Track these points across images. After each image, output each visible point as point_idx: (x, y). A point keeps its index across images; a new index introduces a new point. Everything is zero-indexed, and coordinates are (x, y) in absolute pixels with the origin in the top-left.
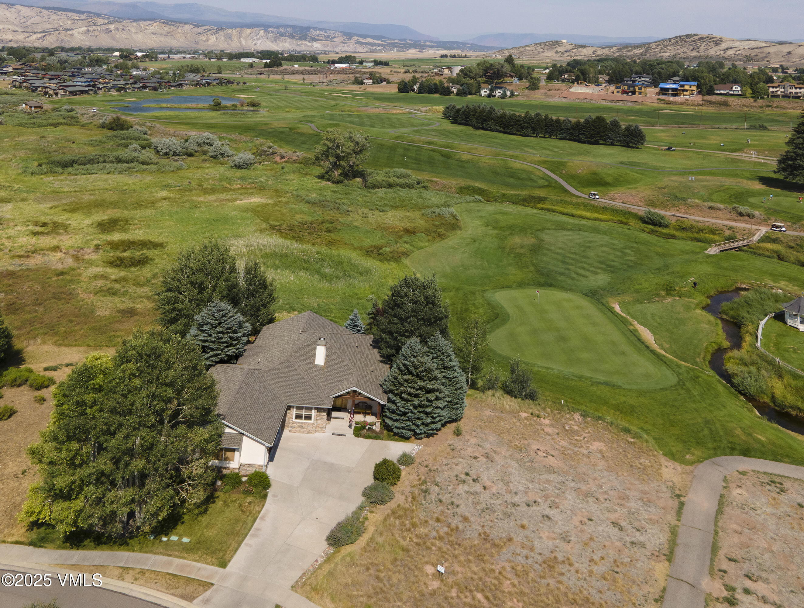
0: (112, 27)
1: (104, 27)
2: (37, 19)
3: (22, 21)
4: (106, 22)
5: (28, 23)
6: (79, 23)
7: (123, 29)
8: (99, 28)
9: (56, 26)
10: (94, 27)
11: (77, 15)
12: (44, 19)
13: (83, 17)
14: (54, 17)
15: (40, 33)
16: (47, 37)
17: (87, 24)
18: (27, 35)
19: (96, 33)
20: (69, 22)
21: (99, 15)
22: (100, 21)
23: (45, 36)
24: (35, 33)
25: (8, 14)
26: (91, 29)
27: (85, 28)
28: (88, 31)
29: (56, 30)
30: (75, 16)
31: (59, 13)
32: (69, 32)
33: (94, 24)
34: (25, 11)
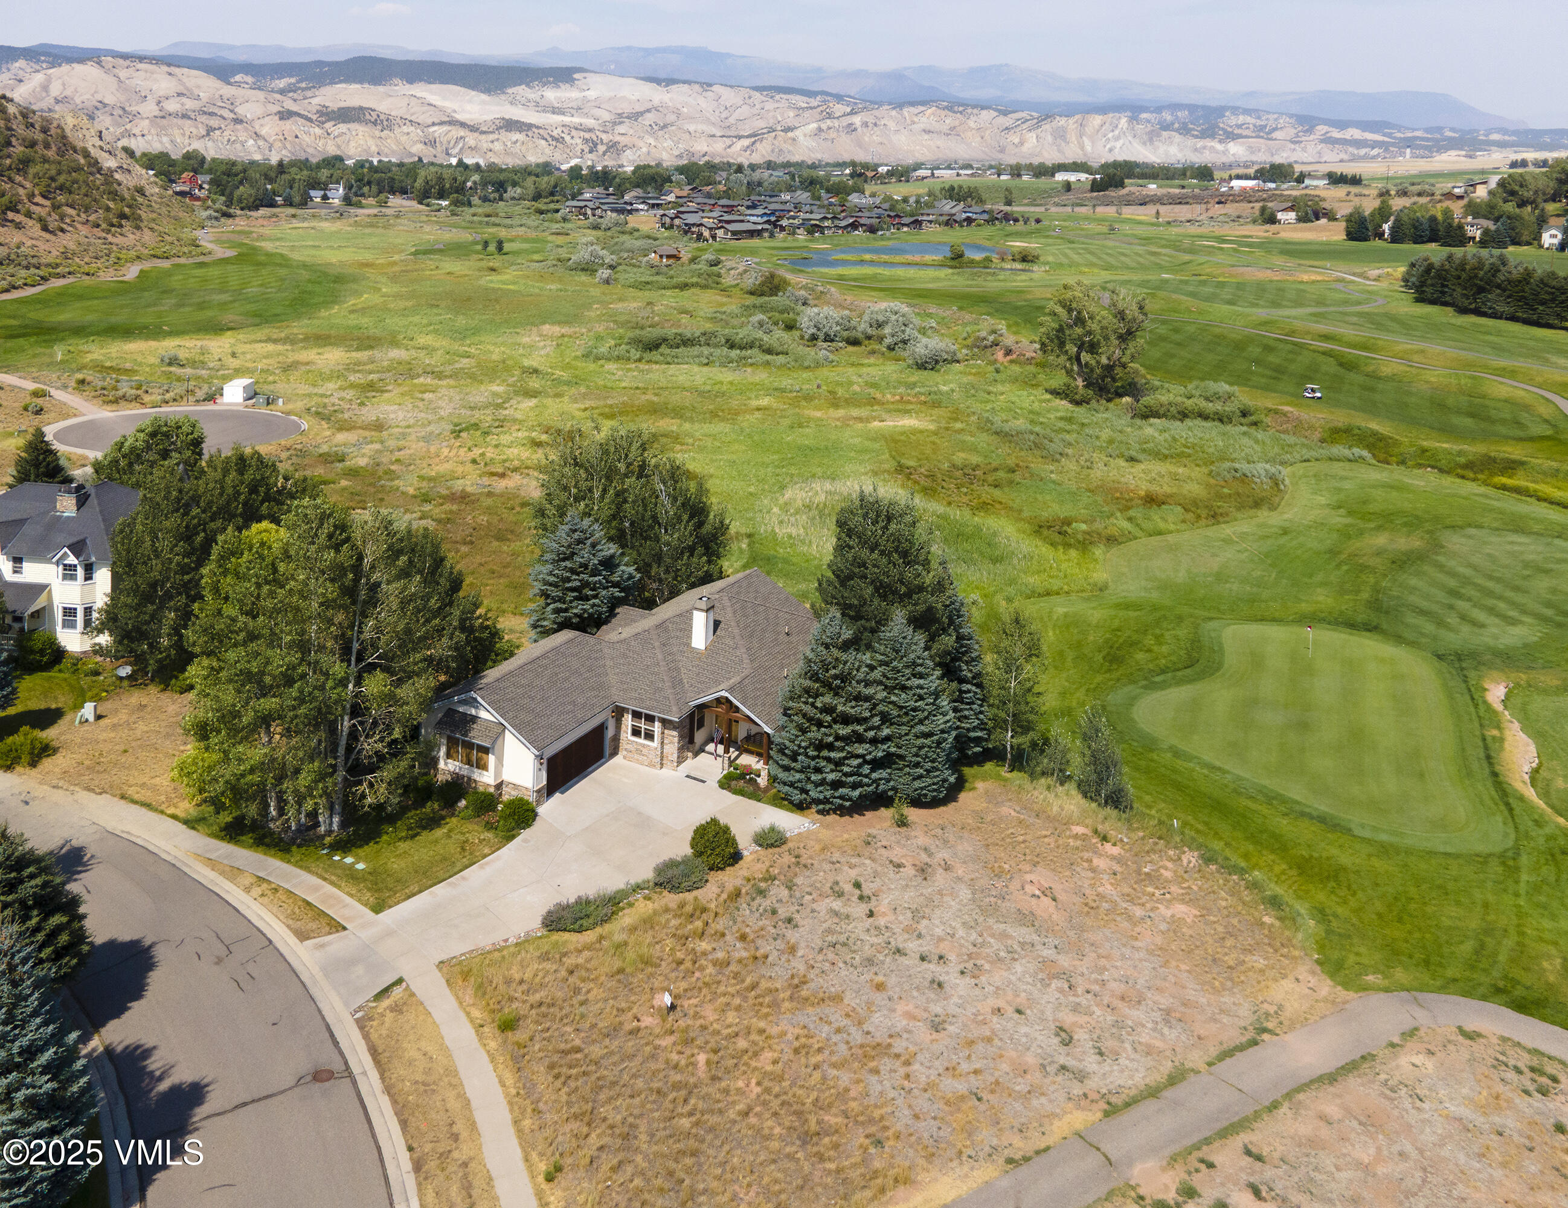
0: (857, 120)
1: (845, 121)
2: (744, 111)
3: (723, 115)
4: (849, 110)
5: (732, 120)
6: (807, 114)
7: (875, 125)
8: (836, 123)
9: (771, 122)
10: (829, 122)
11: (805, 99)
12: (755, 111)
13: (814, 102)
14: (770, 105)
15: (748, 137)
16: (758, 145)
17: (818, 117)
18: (728, 141)
19: (832, 134)
20: (791, 114)
21: (839, 98)
22: (839, 109)
23: (754, 143)
24: (740, 137)
25: (701, 101)
26: (824, 126)
27: (814, 125)
28: (820, 130)
29: (772, 130)
30: (801, 101)
31: (778, 97)
32: (790, 134)
33: (830, 116)
34: (729, 96)
